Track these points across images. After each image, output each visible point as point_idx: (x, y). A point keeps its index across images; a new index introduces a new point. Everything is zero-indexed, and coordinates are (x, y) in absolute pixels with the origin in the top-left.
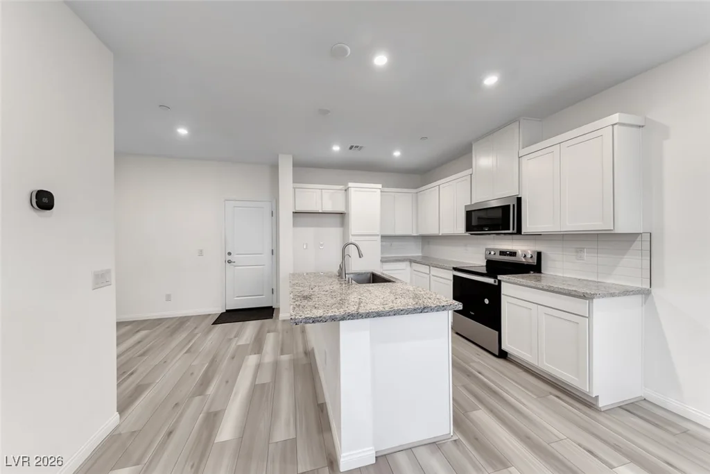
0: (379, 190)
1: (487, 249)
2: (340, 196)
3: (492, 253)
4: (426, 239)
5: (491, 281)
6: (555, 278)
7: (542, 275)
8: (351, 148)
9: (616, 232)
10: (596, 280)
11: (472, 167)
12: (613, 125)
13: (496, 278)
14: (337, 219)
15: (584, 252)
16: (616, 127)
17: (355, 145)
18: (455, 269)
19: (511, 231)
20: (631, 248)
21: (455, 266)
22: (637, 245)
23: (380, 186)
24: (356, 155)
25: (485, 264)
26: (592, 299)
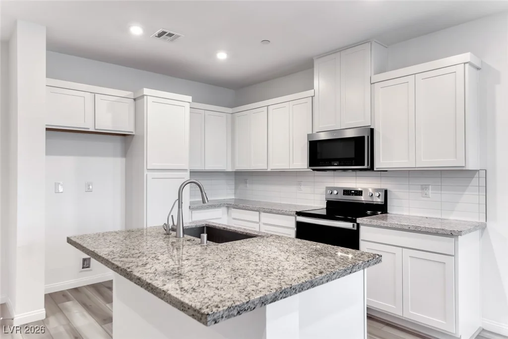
0: (188, 105)
1: (327, 188)
2: (127, 108)
3: (335, 192)
4: (241, 177)
5: (348, 225)
6: (400, 217)
7: (388, 215)
8: (160, 35)
9: (467, 168)
10: (439, 217)
11: (313, 88)
12: (465, 63)
13: (355, 221)
14: (117, 143)
15: (429, 189)
16: (467, 65)
17: (168, 32)
18: (299, 214)
19: (365, 167)
20: (470, 185)
21: (298, 211)
22: (475, 181)
23: (189, 98)
24: (164, 48)
25: (325, 207)
26: (457, 236)
